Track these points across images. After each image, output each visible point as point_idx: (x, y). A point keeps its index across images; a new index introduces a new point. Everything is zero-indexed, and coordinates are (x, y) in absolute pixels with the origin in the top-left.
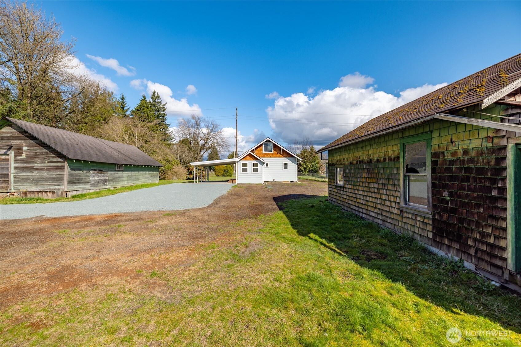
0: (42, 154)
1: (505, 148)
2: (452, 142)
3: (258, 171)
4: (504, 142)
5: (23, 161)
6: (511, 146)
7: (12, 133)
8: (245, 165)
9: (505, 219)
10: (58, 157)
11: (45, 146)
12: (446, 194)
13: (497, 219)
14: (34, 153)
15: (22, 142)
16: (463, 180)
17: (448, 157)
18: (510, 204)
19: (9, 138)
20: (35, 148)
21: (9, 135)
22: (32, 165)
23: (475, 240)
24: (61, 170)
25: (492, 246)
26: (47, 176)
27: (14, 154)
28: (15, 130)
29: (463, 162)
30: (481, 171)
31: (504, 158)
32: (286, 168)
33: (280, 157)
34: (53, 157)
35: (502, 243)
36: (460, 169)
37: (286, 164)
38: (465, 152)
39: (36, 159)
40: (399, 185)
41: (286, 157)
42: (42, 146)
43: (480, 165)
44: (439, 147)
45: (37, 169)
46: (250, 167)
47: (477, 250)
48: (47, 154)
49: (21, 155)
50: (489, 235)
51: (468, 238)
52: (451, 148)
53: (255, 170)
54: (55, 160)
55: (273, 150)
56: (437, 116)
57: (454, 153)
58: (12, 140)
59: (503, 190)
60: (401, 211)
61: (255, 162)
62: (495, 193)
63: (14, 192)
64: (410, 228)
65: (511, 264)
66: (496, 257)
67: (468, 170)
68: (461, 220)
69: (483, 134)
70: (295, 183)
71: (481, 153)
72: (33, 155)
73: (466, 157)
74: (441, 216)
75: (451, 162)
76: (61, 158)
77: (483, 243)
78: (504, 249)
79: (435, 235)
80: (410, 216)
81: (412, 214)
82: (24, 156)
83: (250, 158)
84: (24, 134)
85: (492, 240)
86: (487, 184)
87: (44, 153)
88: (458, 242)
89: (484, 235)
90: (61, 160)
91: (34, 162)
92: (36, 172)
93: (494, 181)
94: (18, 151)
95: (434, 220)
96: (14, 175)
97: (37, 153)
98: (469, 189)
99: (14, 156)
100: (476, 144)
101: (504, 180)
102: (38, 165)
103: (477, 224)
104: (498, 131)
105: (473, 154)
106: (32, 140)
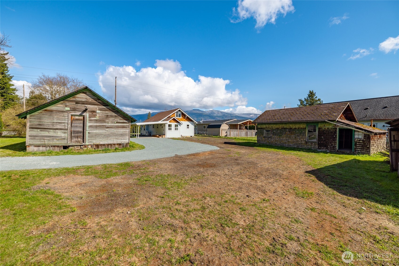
0: (112, 116)
1: (337, 128)
2: (324, 126)
3: (171, 130)
4: (337, 127)
5: (96, 121)
6: (338, 128)
7: (86, 99)
8: (170, 126)
9: (336, 141)
10: (124, 119)
11: (114, 111)
12: (323, 137)
13: (335, 141)
14: (105, 115)
15: (96, 106)
16: (327, 134)
17: (323, 129)
18: (338, 138)
19: (83, 103)
20: (107, 112)
21: (83, 100)
22: (104, 124)
23: (330, 146)
24: (126, 129)
25: (334, 146)
26: (116, 133)
27: (89, 116)
28: (89, 97)
29: (327, 130)
30: (331, 132)
31: (337, 130)
32: (188, 128)
33: (185, 121)
34: (120, 119)
35: (336, 145)
36: (326, 132)
37: (188, 125)
38: (328, 128)
39: (107, 120)
40: (306, 136)
41: (188, 121)
42: (112, 111)
43: (332, 131)
44: (321, 127)
45: (108, 127)
46: (173, 127)
47: (330, 147)
48: (116, 116)
49: (95, 116)
50: (333, 144)
51: (328, 146)
52: (324, 127)
53: (176, 129)
54: (121, 121)
55: (181, 116)
56: (326, 121)
57: (325, 128)
58: (87, 104)
59: (336, 136)
60: (306, 143)
61: (176, 124)
62: (334, 136)
63: (88, 145)
64: (310, 146)
65: (337, 149)
66: (334, 148)
67: (328, 132)
68: (326, 142)
69: (332, 125)
70: (193, 137)
71: (332, 129)
72: (105, 117)
73: (328, 129)
74: (321, 142)
75: (324, 130)
76: (126, 120)
77: (332, 146)
78: (336, 146)
79: (318, 147)
80: (310, 143)
81: (311, 143)
82: (97, 118)
83: (173, 121)
84: (97, 101)
85: (334, 145)
86: (333, 135)
87: (114, 116)
88: (325, 147)
89: (332, 144)
90: (126, 121)
91: (105, 122)
92: (107, 129)
93: (334, 134)
94: (92, 114)
95: (318, 143)
96: (89, 131)
97: (108, 115)
98: (329, 136)
99: (89, 117)
100: (330, 127)
101: (336, 134)
102: (110, 124)
103: (331, 142)
104: (336, 125)
105: (330, 129)
106: (104, 105)
